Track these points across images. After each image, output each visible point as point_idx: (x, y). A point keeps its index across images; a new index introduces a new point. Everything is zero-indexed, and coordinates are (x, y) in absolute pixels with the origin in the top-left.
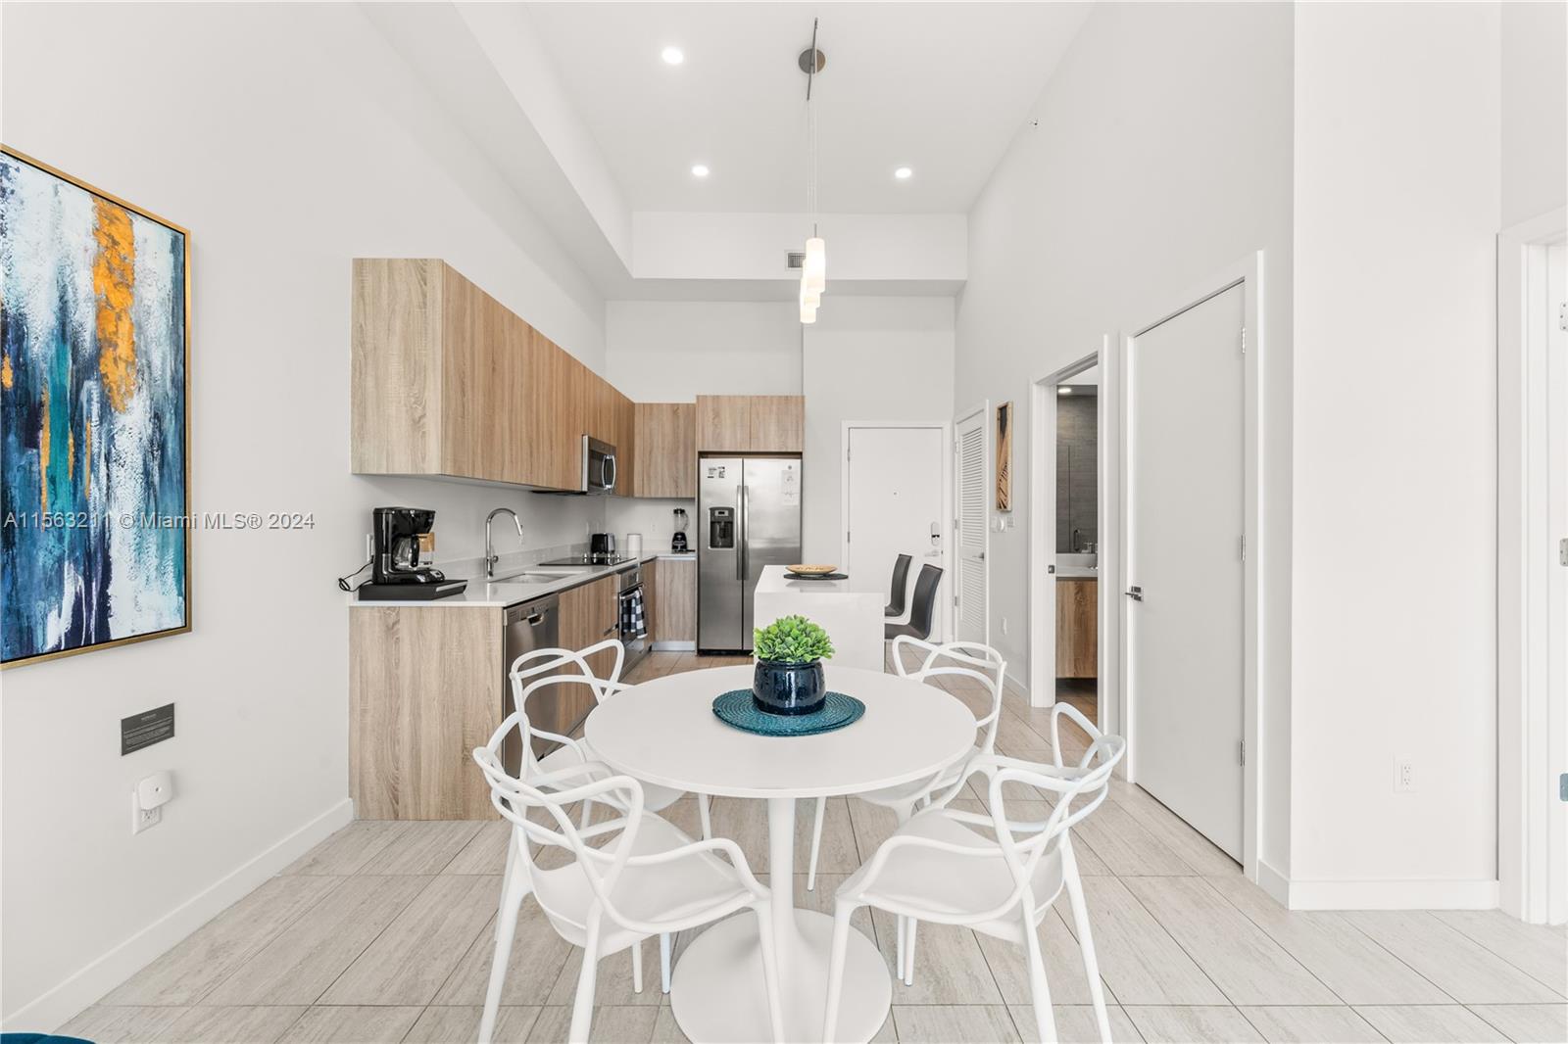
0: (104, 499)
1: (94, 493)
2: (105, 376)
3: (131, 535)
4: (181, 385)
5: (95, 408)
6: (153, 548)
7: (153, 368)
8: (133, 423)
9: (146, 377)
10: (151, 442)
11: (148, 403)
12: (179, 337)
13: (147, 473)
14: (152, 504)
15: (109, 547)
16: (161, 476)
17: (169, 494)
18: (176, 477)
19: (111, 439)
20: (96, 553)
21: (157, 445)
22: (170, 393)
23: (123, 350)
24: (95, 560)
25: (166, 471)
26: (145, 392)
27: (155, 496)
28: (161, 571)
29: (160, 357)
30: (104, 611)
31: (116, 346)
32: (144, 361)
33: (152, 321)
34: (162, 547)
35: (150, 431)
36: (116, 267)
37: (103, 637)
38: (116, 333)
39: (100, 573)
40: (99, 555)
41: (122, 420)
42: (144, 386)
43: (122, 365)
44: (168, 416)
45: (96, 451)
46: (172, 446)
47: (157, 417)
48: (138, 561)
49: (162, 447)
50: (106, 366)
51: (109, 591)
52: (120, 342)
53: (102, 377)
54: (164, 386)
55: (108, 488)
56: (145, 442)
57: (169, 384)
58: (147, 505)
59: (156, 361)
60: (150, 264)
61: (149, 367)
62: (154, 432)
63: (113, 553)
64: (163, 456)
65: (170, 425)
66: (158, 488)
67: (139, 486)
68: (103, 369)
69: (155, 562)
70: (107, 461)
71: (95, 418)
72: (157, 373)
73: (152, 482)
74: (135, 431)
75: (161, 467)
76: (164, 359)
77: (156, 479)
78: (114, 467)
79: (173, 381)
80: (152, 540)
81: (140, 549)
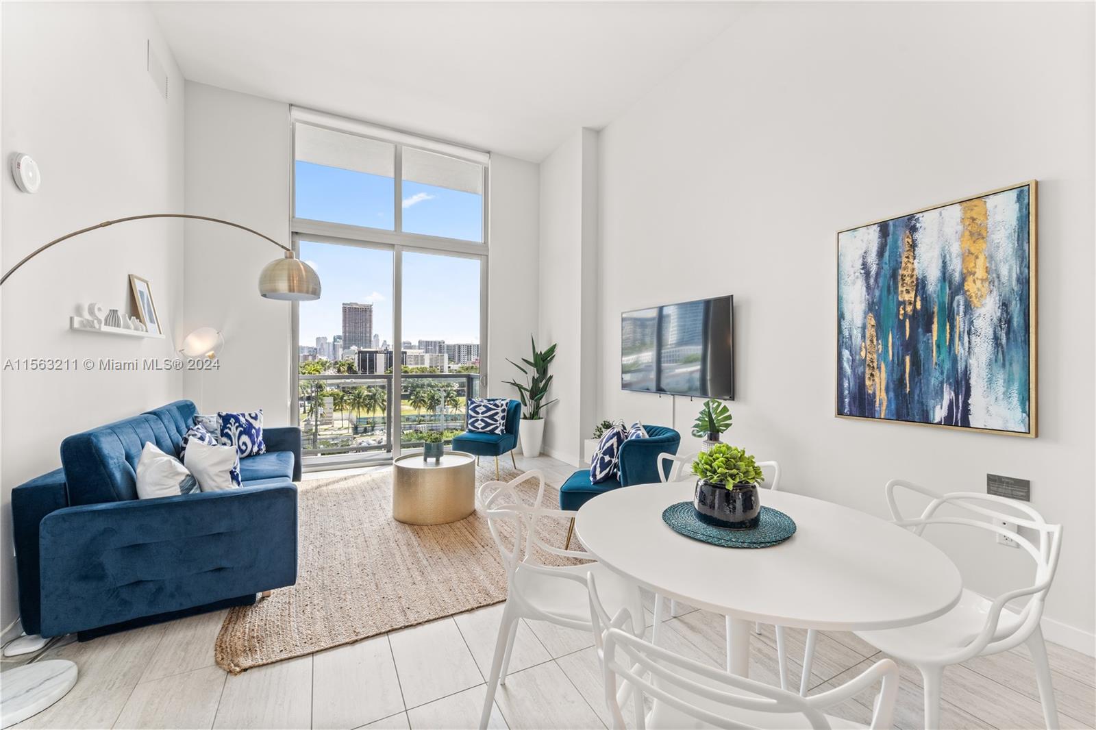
0: (967, 354)
1: (960, 350)
2: (968, 291)
3: (984, 373)
4: (1024, 282)
5: (962, 309)
6: (1001, 382)
7: (1002, 277)
8: (987, 311)
9: (996, 284)
10: (1000, 321)
11: (997, 298)
12: (1024, 251)
13: (996, 338)
14: (1000, 356)
15: (970, 378)
16: (1008, 339)
17: (1014, 350)
18: (1020, 338)
19: (971, 323)
20: (961, 381)
21: (1006, 320)
22: (1016, 289)
23: (980, 273)
24: (962, 385)
25: (1011, 335)
26: (995, 293)
27: (1003, 351)
28: (1007, 395)
29: (1008, 270)
30: (966, 411)
31: (974, 274)
32: (994, 275)
33: (1001, 250)
34: (1009, 382)
35: (999, 314)
36: (976, 231)
37: (966, 423)
38: (975, 267)
39: (964, 393)
40: (963, 382)
41: (977, 312)
42: (995, 289)
43: (979, 283)
44: (1014, 303)
45: (962, 330)
46: (1017, 320)
47: (1005, 305)
48: (989, 388)
49: (1009, 322)
50: (969, 286)
51: (970, 402)
52: (977, 270)
53: (965, 293)
54: (1011, 285)
55: (969, 348)
56: (995, 320)
57: (1014, 283)
58: (996, 357)
59: (1004, 271)
60: (999, 218)
61: (998, 277)
62: (1002, 314)
63: (972, 382)
64: (1009, 328)
65: (1015, 308)
66: (1005, 346)
67: (990, 346)
68: (966, 288)
69: (1002, 390)
70: (969, 334)
71: (961, 313)
72: (1004, 279)
73: (1001, 344)
74: (988, 315)
75: (1008, 334)
76: (1010, 270)
77: (1004, 341)
78: (973, 338)
79: (1018, 280)
80: (1000, 378)
81: (990, 381)
